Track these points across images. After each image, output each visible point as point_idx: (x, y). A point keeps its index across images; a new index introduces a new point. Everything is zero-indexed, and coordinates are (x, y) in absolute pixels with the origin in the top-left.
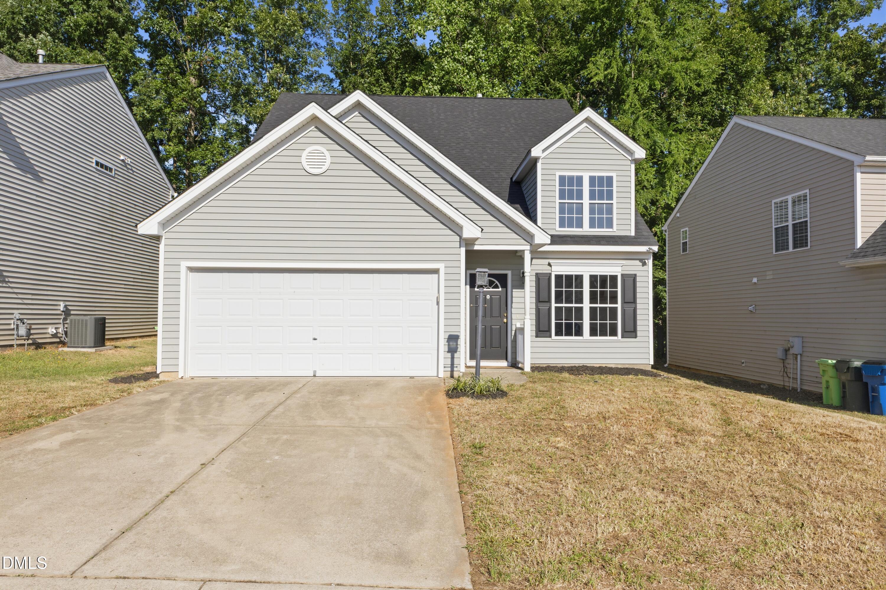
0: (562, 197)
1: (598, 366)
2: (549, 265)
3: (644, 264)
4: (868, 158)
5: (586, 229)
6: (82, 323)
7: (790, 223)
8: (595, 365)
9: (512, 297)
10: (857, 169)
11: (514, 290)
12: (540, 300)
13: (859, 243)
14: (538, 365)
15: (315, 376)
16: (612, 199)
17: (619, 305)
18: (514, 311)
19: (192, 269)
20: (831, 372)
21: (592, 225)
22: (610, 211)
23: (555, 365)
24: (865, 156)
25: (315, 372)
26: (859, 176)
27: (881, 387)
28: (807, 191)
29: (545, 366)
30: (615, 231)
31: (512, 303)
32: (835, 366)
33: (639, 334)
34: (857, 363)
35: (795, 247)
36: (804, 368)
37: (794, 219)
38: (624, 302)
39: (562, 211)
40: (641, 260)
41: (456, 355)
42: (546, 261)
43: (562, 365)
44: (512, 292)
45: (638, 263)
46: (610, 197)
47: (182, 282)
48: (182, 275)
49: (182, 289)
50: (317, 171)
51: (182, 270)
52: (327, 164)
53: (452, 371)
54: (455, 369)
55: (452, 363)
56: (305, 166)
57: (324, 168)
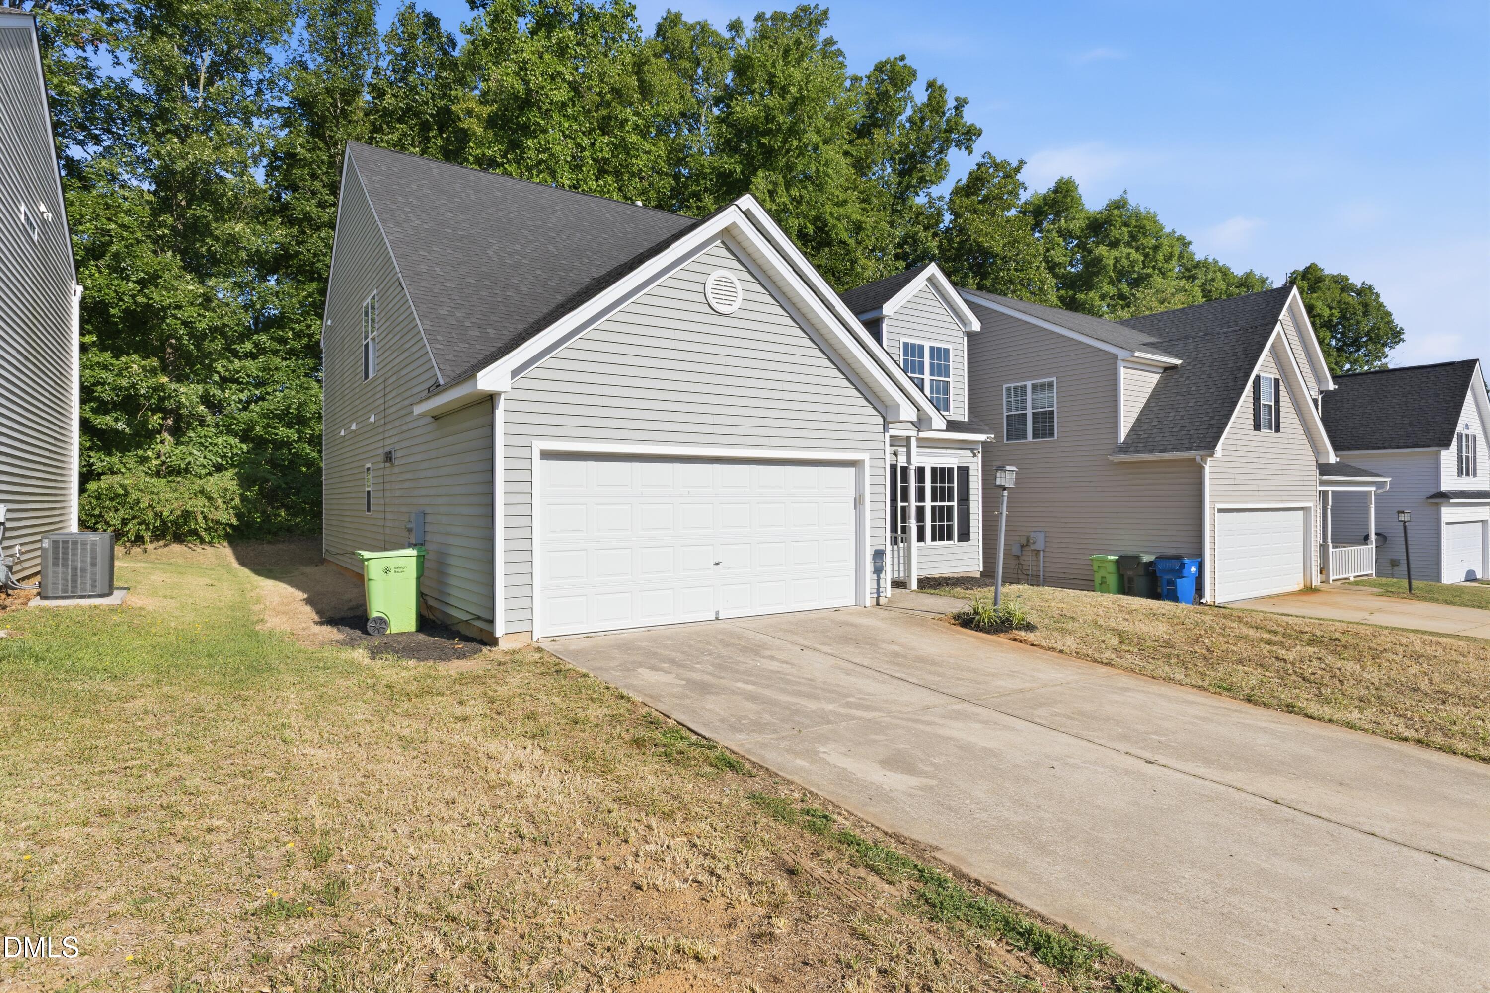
3: (975, 455)
4: (1137, 354)
6: (84, 552)
7: (1029, 412)
10: (1120, 363)
13: (1122, 438)
15: (717, 619)
16: (949, 377)
17: (955, 503)
19: (547, 455)
20: (1112, 568)
24: (1133, 352)
25: (717, 612)
26: (1123, 372)
27: (1178, 581)
28: (1054, 379)
30: (960, 415)
32: (1117, 561)
33: (972, 536)
34: (1146, 558)
35: (1035, 436)
36: (1047, 564)
37: (1033, 408)
38: (959, 500)
40: (972, 450)
41: (882, 576)
45: (969, 453)
46: (947, 373)
47: (534, 477)
48: (534, 464)
49: (535, 488)
50: (727, 309)
51: (534, 455)
52: (738, 301)
53: (878, 598)
54: (881, 595)
55: (878, 587)
56: (711, 300)
57: (735, 305)
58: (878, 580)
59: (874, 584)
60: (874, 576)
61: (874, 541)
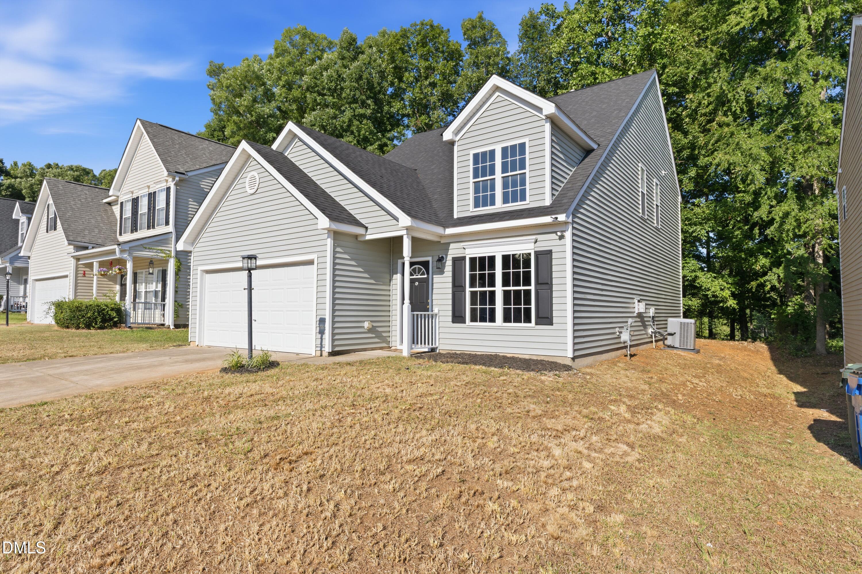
0: (476, 176)
2: (464, 248)
3: (562, 237)
5: (499, 206)
9: (433, 284)
11: (434, 276)
12: (456, 285)
14: (454, 352)
16: (525, 169)
17: (532, 288)
18: (434, 297)
21: (505, 201)
22: (523, 183)
23: (469, 353)
29: (460, 352)
30: (528, 203)
31: (432, 289)
33: (555, 320)
38: (537, 283)
39: (476, 191)
40: (557, 233)
41: (324, 336)
42: (461, 245)
43: (475, 353)
44: (433, 278)
45: (554, 236)
46: (523, 167)
47: (199, 281)
48: (199, 276)
49: (198, 285)
50: (252, 191)
51: (199, 272)
52: (257, 185)
53: (321, 351)
54: (323, 349)
55: (321, 344)
56: (248, 189)
57: (256, 188)
58: (322, 339)
59: (319, 341)
60: (319, 336)
61: (319, 312)
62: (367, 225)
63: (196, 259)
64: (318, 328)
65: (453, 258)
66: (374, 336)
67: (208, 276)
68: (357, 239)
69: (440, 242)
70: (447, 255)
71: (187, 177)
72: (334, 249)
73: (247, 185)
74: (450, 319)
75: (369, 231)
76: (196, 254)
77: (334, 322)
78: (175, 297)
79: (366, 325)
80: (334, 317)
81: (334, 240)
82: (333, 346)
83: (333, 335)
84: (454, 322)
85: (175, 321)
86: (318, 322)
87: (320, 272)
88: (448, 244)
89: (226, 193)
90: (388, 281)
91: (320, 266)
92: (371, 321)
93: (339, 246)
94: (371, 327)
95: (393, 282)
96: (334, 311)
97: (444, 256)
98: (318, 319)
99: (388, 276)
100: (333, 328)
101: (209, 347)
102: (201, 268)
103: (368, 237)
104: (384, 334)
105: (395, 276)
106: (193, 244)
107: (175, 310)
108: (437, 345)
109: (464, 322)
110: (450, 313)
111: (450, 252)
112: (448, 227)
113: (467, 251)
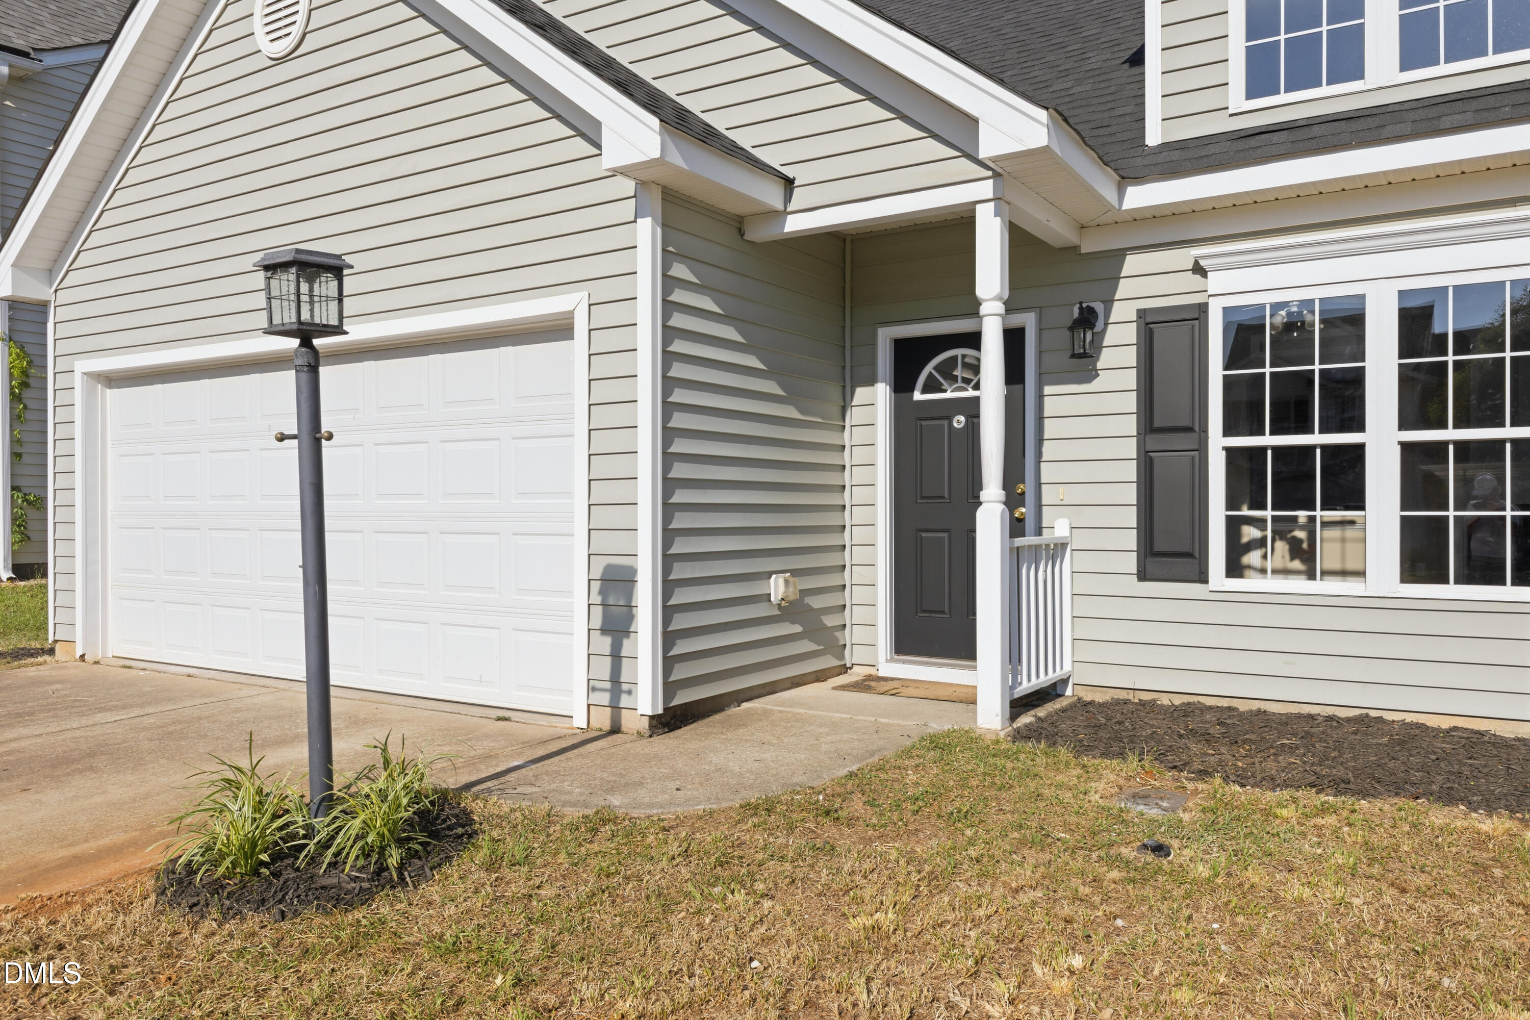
1: (1446, 723)
2: (1199, 270)
5: (1383, 79)
8: (1432, 722)
9: (1040, 418)
11: (1048, 390)
12: (1157, 424)
14: (1146, 697)
18: (1047, 472)
21: (1416, 54)
23: (1224, 703)
29: (1178, 701)
31: (1040, 441)
41: (626, 645)
42: (1185, 256)
43: (1255, 706)
44: (1040, 397)
47: (78, 414)
48: (78, 397)
49: (78, 431)
50: (282, 47)
51: (78, 381)
52: (300, 18)
53: (615, 708)
54: (625, 701)
55: (615, 679)
56: (262, 41)
57: (296, 31)
58: (616, 656)
59: (604, 668)
60: (604, 643)
61: (603, 542)
62: (788, 172)
63: (63, 330)
64: (598, 612)
65: (1141, 313)
66: (798, 629)
67: (114, 396)
68: (741, 233)
69: (1075, 249)
70: (1109, 303)
71: (36, 66)
72: (666, 267)
73: (258, 24)
74: (1131, 563)
75: (799, 198)
76: (63, 314)
77: (669, 586)
78: (13, 475)
79: (777, 588)
80: (668, 560)
81: (664, 226)
82: (670, 688)
83: (669, 638)
84: (1143, 575)
85: (14, 553)
86: (596, 586)
87: (606, 366)
88: (1119, 255)
89: (172, 64)
90: (836, 411)
91: (603, 341)
92: (795, 573)
93: (682, 257)
94: (793, 595)
95: (855, 415)
96: (669, 535)
97: (1099, 307)
98: (597, 573)
99: (834, 391)
100: (668, 612)
101: (127, 664)
102: (83, 365)
103: (795, 224)
104: (830, 621)
105: (861, 394)
106: (50, 273)
107: (14, 519)
108: (1068, 667)
109: (1202, 577)
110: (1130, 540)
111: (1124, 288)
112: (1139, 179)
113: (1216, 282)
